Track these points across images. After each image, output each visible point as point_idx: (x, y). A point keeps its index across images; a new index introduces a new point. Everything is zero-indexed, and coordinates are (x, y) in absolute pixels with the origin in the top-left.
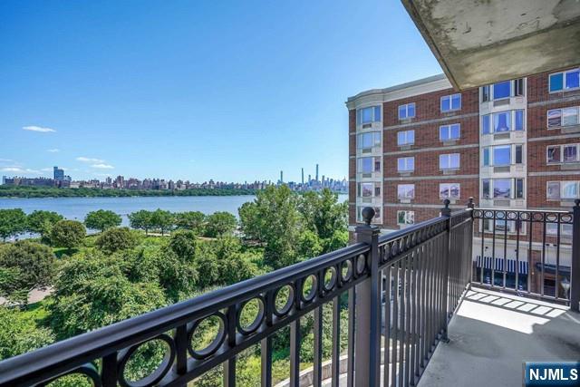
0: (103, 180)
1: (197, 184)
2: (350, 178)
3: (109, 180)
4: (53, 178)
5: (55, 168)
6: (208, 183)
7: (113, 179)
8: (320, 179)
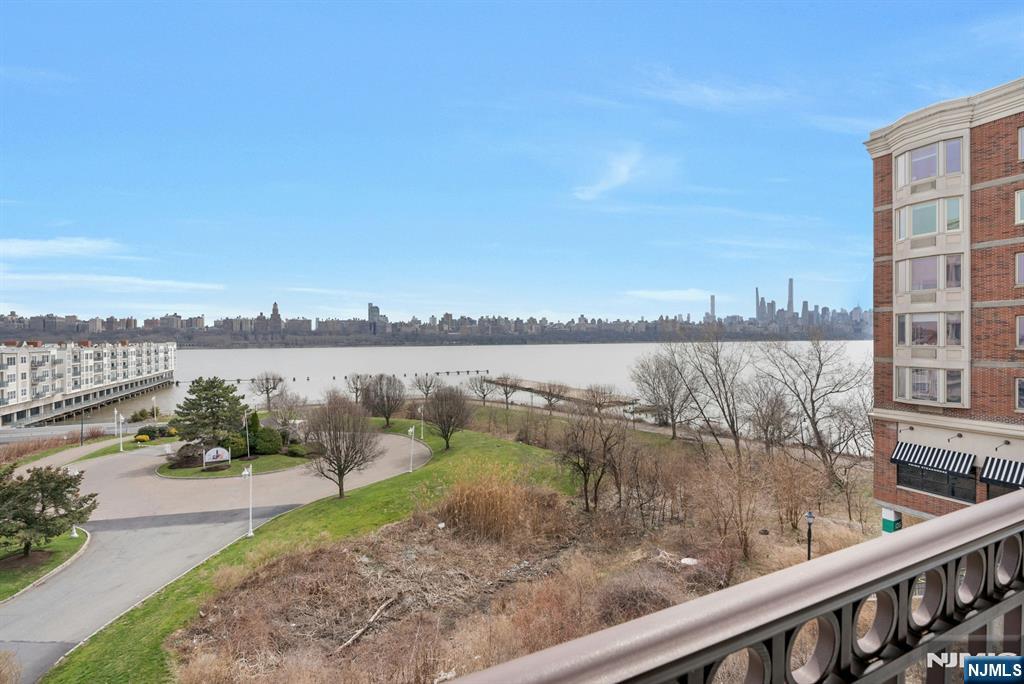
0: (425, 320)
1: (560, 324)
2: (877, 303)
3: (433, 319)
4: (367, 319)
5: (370, 305)
6: (576, 322)
7: (439, 318)
8: (798, 309)
